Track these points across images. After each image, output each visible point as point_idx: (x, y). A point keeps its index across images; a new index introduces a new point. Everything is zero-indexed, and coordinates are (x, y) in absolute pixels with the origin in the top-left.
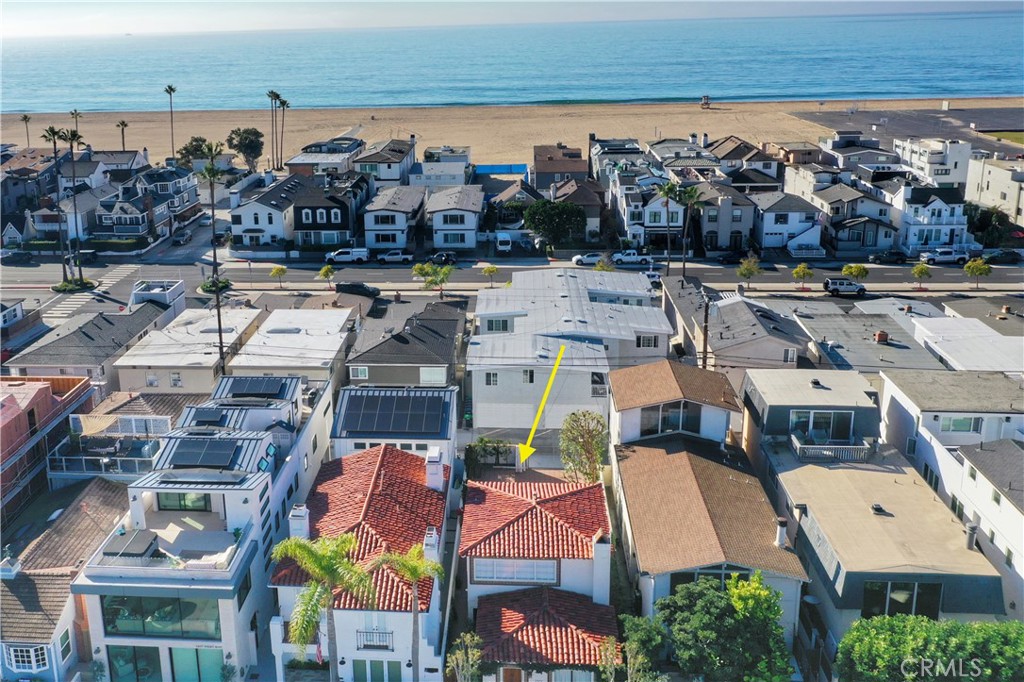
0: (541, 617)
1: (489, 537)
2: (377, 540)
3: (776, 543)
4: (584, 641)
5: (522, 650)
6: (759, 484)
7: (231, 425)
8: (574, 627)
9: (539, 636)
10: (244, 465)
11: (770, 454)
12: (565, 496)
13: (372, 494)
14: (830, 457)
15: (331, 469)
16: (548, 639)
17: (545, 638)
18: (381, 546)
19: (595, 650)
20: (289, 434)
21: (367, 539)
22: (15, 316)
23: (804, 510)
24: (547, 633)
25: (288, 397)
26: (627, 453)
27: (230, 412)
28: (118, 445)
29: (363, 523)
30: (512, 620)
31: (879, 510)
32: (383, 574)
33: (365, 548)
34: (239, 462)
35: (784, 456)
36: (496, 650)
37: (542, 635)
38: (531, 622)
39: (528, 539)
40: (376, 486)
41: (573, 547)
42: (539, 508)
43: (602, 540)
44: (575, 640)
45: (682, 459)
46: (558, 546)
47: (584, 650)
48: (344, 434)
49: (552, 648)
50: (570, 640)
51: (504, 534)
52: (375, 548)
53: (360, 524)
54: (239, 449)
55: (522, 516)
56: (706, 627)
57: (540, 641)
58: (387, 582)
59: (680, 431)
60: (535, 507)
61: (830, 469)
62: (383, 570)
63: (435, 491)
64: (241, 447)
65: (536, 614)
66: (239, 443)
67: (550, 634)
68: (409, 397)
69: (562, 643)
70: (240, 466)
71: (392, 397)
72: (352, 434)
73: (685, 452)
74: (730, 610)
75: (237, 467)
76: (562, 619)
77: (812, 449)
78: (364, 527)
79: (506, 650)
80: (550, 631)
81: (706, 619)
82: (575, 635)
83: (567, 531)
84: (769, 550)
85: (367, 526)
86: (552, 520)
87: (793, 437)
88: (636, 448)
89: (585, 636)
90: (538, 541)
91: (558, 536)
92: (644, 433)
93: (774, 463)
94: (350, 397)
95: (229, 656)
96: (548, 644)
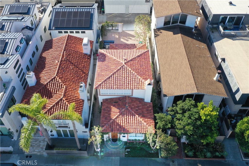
0: (125, 111)
1: (106, 80)
2: (62, 85)
3: (215, 79)
4: (141, 122)
5: (118, 127)
6: (207, 48)
7: (6, 30)
8: (137, 116)
9: (124, 120)
10: (9, 51)
11: (211, 33)
12: (135, 58)
13: (61, 61)
14: (233, 35)
15: (49, 45)
16: (128, 122)
17: (127, 121)
18: (63, 88)
19: (145, 126)
20: (31, 31)
21: (58, 84)
23: (224, 60)
24: (127, 119)
25: (31, 14)
26: (159, 33)
27: (6, 23)
29: (56, 77)
30: (115, 112)
32: (63, 102)
33: (57, 89)
34: (7, 50)
35: (216, 34)
36: (108, 127)
37: (125, 120)
38: (122, 114)
39: (121, 81)
40: (63, 56)
41: (138, 84)
42: (125, 66)
43: (149, 84)
44: (138, 122)
46: (132, 83)
47: (141, 126)
48: (54, 28)
49: (129, 126)
50: (136, 122)
51: (112, 78)
52: (61, 88)
53: (55, 77)
55: (119, 70)
56: (189, 124)
57: (125, 123)
58: (65, 106)
59: (178, 24)
60: (124, 65)
61: (233, 40)
62: (63, 101)
63: (86, 54)
64: (8, 42)
65: (123, 110)
66: (7, 41)
67: (129, 119)
68: (78, 11)
69: (133, 123)
70: (7, 52)
71: (71, 12)
73: (180, 35)
75: (6, 52)
76: (133, 112)
77: (227, 32)
78: (57, 79)
79: (112, 128)
80: (128, 118)
81: (189, 121)
82: (138, 120)
83: (136, 76)
84: (212, 83)
85: (58, 78)
86: (130, 71)
87: (220, 27)
88: (162, 31)
89: (141, 120)
90: (125, 82)
91: (132, 79)
92: (166, 23)
93: (212, 36)
94: (56, 12)
96: (128, 124)
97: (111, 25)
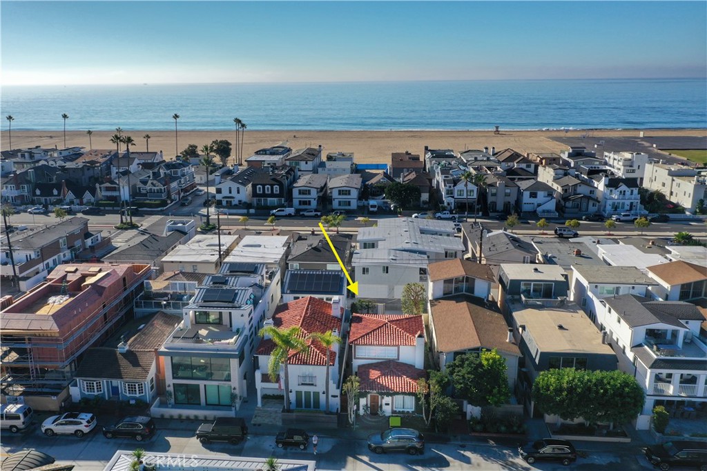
0: (389, 372)
1: (364, 336)
2: (308, 335)
3: (507, 341)
4: (410, 382)
5: (379, 386)
6: (502, 317)
7: (231, 284)
8: (405, 377)
10: (240, 301)
11: (510, 304)
12: (403, 319)
13: (305, 316)
14: (540, 305)
15: (283, 307)
16: (392, 382)
19: (415, 386)
20: (260, 290)
21: (303, 335)
22: (97, 240)
23: (524, 327)
24: (392, 379)
25: (259, 273)
26: (436, 303)
27: (230, 278)
28: (169, 296)
29: (301, 328)
30: (374, 374)
31: (561, 327)
35: (517, 305)
37: (389, 380)
38: (384, 374)
39: (383, 337)
40: (306, 313)
41: (406, 340)
42: (389, 324)
43: (420, 336)
44: (406, 382)
45: (464, 305)
46: (398, 340)
47: (410, 386)
48: (288, 292)
49: (394, 385)
50: (403, 382)
51: (371, 335)
53: (299, 328)
54: (236, 294)
55: (380, 327)
56: (469, 373)
57: (388, 382)
58: (313, 353)
59: (464, 292)
60: (386, 323)
61: (540, 310)
62: (312, 347)
63: (336, 317)
64: (238, 293)
65: (386, 371)
66: (237, 291)
68: (322, 274)
69: (399, 383)
70: (238, 301)
71: (313, 274)
72: (293, 292)
73: (465, 302)
74: (481, 365)
75: (236, 301)
76: (399, 373)
77: (531, 301)
78: (301, 330)
79: (371, 386)
81: (469, 369)
82: (405, 380)
83: (403, 334)
84: (505, 343)
85: (303, 329)
86: (395, 329)
87: (522, 296)
88: (440, 301)
89: (411, 380)
90: (388, 338)
91: (398, 336)
92: (444, 294)
93: (511, 307)
94: (291, 274)
95: (234, 389)
97: (366, 305)
